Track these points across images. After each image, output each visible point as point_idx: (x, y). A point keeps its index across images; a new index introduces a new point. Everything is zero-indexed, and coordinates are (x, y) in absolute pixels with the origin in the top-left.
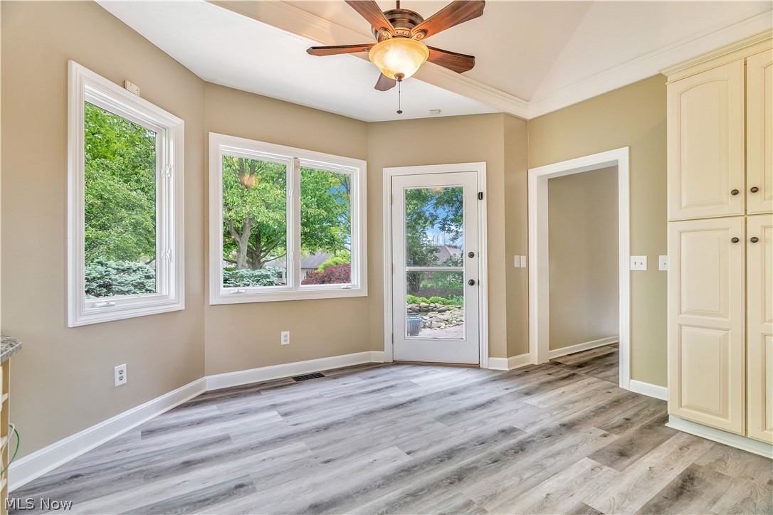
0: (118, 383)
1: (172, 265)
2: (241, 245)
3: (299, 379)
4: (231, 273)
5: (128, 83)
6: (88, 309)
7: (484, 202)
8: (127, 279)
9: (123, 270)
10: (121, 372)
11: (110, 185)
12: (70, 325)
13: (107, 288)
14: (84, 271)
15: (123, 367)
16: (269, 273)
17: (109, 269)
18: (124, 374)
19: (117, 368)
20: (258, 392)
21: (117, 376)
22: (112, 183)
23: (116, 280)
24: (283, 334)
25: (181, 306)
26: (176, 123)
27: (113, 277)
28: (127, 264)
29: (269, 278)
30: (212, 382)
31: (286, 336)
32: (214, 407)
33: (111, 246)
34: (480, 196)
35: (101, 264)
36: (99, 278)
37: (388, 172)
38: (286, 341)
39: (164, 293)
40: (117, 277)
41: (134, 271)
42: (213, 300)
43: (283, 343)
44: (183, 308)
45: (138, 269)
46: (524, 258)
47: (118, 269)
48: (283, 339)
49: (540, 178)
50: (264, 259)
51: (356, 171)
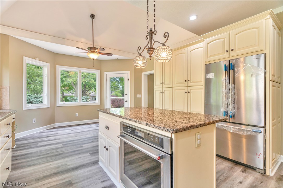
0: (34, 122)
1: (47, 97)
2: (76, 89)
3: (79, 125)
4: (71, 98)
5: (36, 58)
6: (27, 106)
7: (129, 81)
8: (37, 100)
9: (36, 98)
10: (34, 120)
11: (32, 69)
12: (24, 109)
13: (31, 103)
14: (27, 99)
15: (35, 119)
16: (84, 98)
17: (32, 97)
18: (35, 121)
19: (34, 119)
20: (68, 127)
21: (33, 121)
22: (32, 68)
23: (34, 100)
24: (76, 114)
25: (49, 106)
26: (48, 65)
27: (33, 100)
28: (37, 96)
29: (84, 100)
30: (57, 125)
31: (77, 114)
32: (57, 129)
33: (32, 90)
34: (128, 79)
35: (29, 96)
36: (28, 100)
37: (106, 73)
38: (77, 115)
39: (45, 103)
40: (34, 99)
41: (39, 98)
42: (57, 105)
43: (76, 116)
44: (49, 107)
45: (41, 97)
46: (140, 95)
47: (34, 97)
48: (76, 115)
49: (145, 75)
50: (87, 93)
51: (97, 73)
